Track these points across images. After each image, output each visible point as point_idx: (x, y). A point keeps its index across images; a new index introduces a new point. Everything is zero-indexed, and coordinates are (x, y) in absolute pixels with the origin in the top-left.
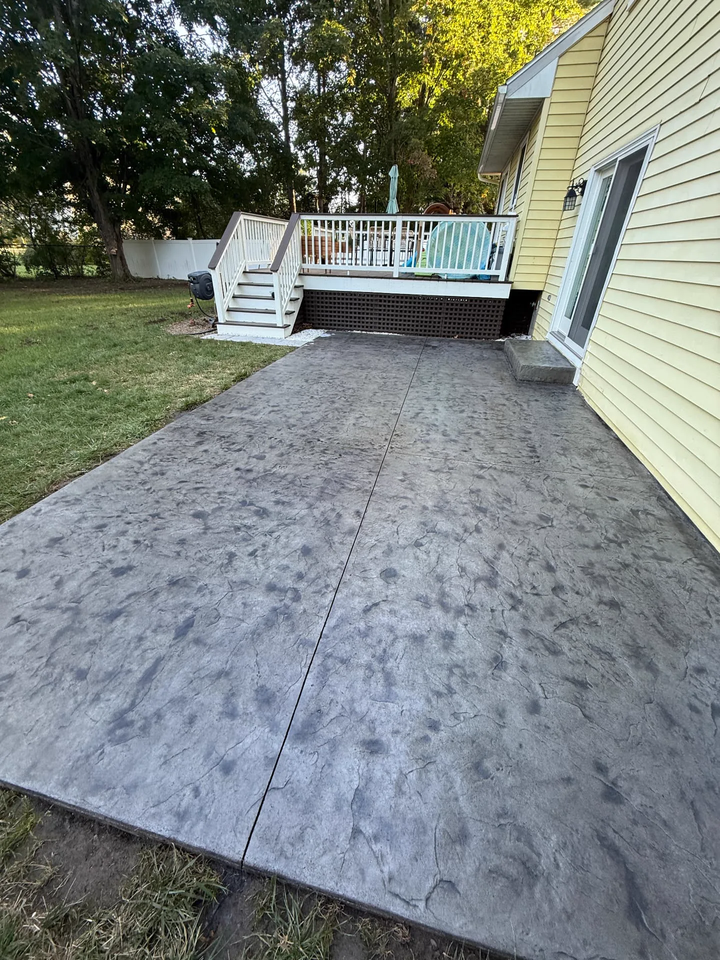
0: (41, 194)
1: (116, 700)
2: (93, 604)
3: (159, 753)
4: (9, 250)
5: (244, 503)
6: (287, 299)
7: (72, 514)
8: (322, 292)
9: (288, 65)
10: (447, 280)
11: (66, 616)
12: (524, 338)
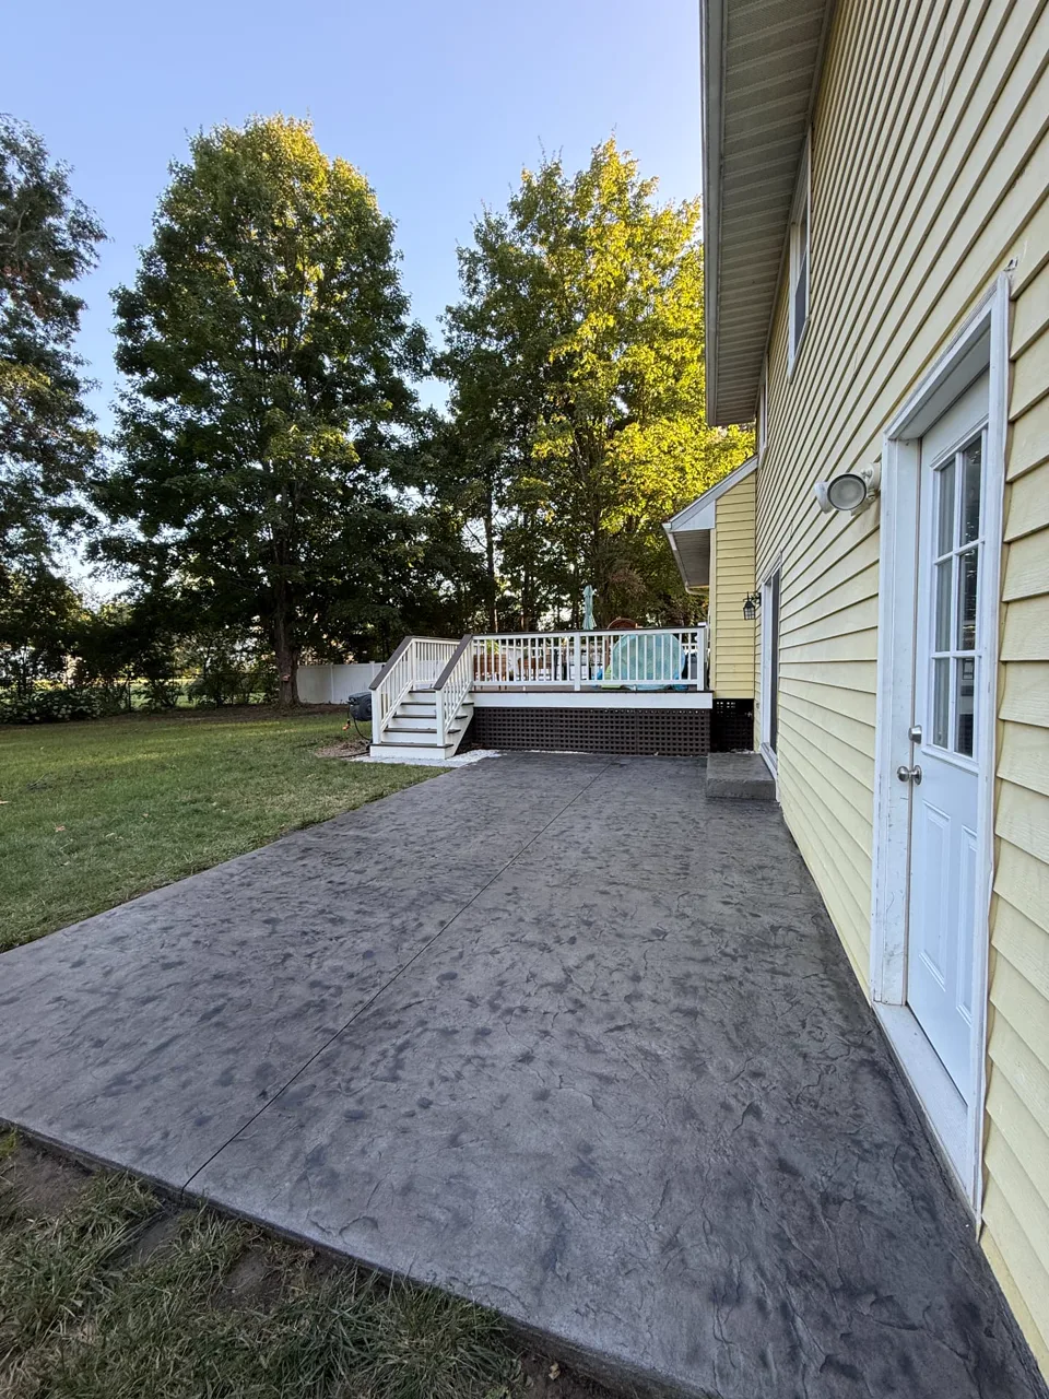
0: (227, 627)
1: (122, 1065)
2: (135, 990)
3: (145, 1104)
4: (178, 681)
5: (323, 911)
6: (452, 716)
7: (142, 917)
8: (495, 709)
9: (495, 507)
10: (637, 692)
11: (104, 998)
12: (747, 752)
